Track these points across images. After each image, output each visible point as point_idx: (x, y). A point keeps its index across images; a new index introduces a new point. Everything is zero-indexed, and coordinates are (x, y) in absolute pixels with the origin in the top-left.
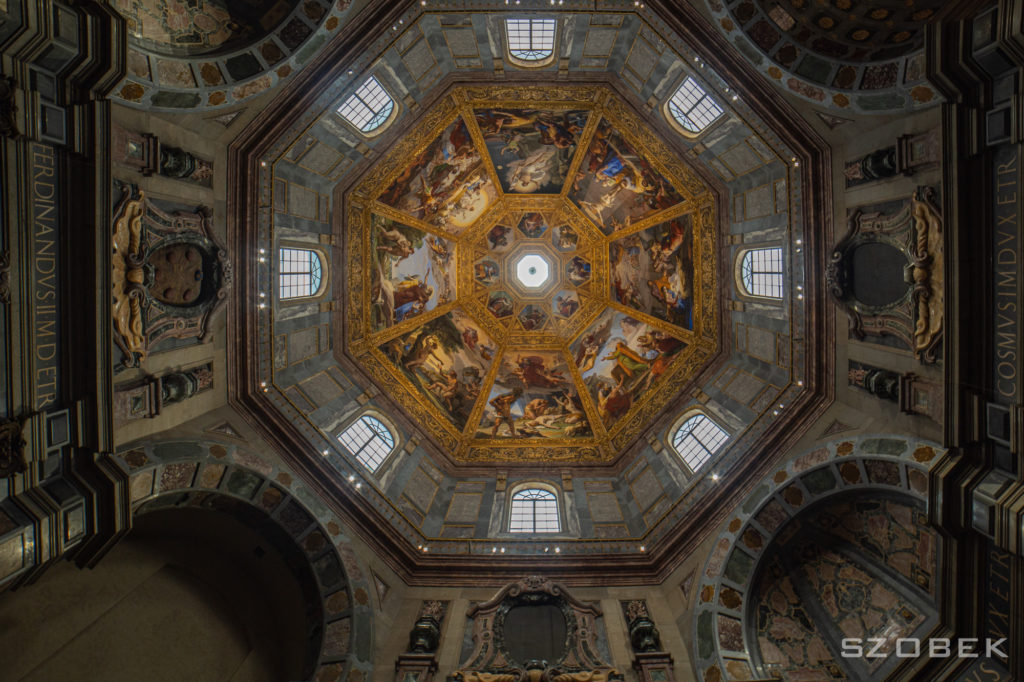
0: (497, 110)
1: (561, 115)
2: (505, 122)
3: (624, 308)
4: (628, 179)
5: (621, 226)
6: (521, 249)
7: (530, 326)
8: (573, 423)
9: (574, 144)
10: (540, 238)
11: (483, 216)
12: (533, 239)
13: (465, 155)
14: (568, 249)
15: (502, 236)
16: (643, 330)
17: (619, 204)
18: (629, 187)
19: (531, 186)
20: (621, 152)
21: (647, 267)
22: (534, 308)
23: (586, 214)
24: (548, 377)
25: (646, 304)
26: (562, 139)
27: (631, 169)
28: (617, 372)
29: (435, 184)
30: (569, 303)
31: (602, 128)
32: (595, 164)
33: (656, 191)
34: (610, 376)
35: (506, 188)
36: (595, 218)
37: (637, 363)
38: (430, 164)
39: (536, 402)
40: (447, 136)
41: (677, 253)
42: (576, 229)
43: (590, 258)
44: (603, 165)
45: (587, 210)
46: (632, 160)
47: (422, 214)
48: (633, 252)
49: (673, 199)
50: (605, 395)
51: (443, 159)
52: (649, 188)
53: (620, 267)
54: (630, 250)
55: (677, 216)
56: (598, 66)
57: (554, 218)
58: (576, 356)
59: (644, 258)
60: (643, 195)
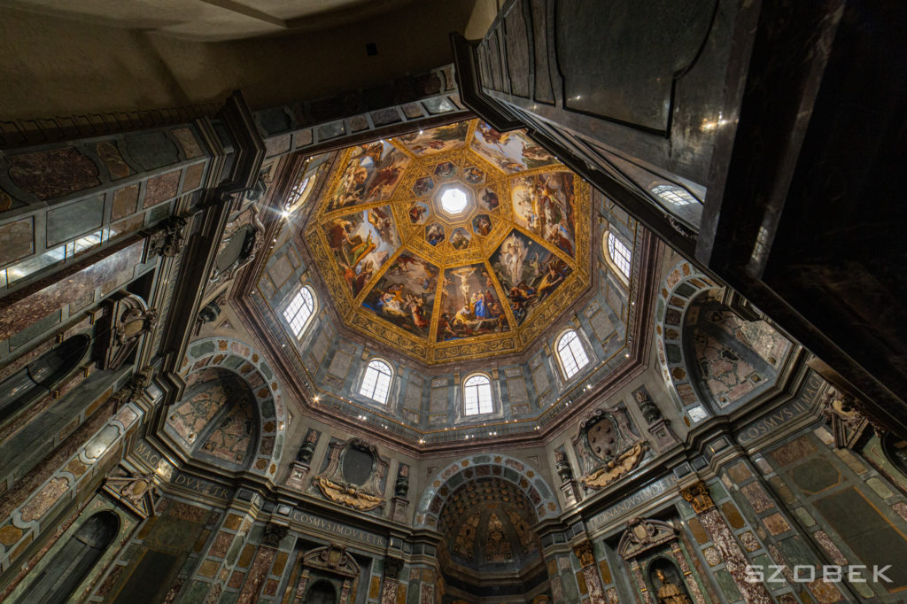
0: (560, 282)
1: (528, 309)
2: (550, 275)
3: (395, 258)
4: (468, 313)
5: (445, 285)
6: (473, 205)
7: (419, 182)
8: (338, 199)
9: (508, 297)
10: (471, 222)
11: (511, 204)
12: (474, 217)
14: (452, 236)
15: (489, 201)
16: (376, 266)
17: (458, 294)
18: (464, 310)
19: (505, 248)
21: (412, 289)
22: (429, 189)
23: (466, 267)
24: (377, 187)
25: (391, 276)
26: (516, 294)
28: (358, 240)
29: (552, 205)
30: (418, 216)
31: (505, 322)
32: (491, 299)
33: (451, 325)
34: (358, 234)
35: (516, 232)
36: (460, 271)
37: (358, 257)
38: (566, 218)
39: (365, 176)
41: (410, 317)
42: (461, 252)
43: (437, 250)
44: (485, 304)
45: (467, 269)
46: (477, 324)
47: (541, 178)
48: (426, 284)
49: (442, 335)
50: (347, 227)
52: (455, 323)
53: (421, 268)
54: (428, 282)
56: (534, 362)
57: (476, 242)
58: (381, 209)
59: (418, 290)
60: (454, 315)
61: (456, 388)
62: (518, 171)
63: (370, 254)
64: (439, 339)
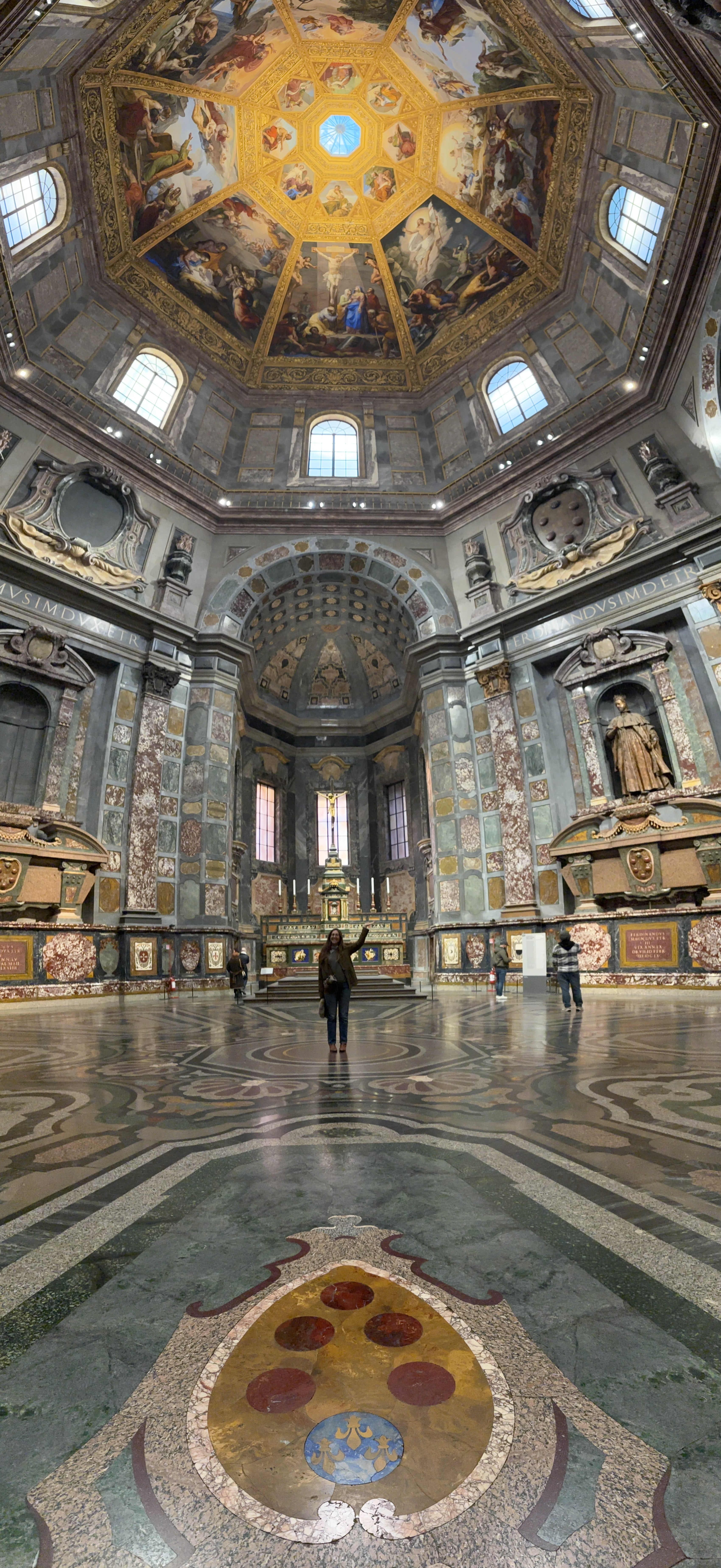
0: (503, 286)
1: (439, 327)
2: (487, 274)
3: (222, 198)
4: (332, 318)
5: (300, 266)
6: (370, 148)
9: (406, 305)
10: (362, 176)
11: (437, 154)
12: (368, 168)
13: (503, 209)
14: (326, 191)
15: (400, 146)
16: (185, 201)
17: (319, 285)
18: (325, 312)
19: (413, 225)
20: (358, 339)
21: (239, 258)
23: (340, 244)
24: (225, 64)
25: (207, 226)
26: (420, 300)
27: (337, 332)
28: (166, 142)
29: (510, 157)
30: (276, 143)
31: (394, 343)
33: (299, 334)
35: (436, 202)
36: (328, 249)
37: (158, 172)
38: (532, 177)
40: (535, 220)
41: (229, 302)
42: (337, 221)
43: (296, 207)
44: (365, 309)
45: (341, 249)
46: (345, 340)
47: (500, 113)
48: (266, 256)
49: (280, 346)
50: (154, 113)
51: (522, 191)
52: (307, 330)
53: (263, 229)
54: (271, 255)
55: (261, 332)
56: (439, 409)
57: (365, 209)
58: (219, 108)
59: (252, 263)
60: (307, 318)
61: (295, 431)
62: (460, 97)
63: (181, 175)
64: (273, 352)
